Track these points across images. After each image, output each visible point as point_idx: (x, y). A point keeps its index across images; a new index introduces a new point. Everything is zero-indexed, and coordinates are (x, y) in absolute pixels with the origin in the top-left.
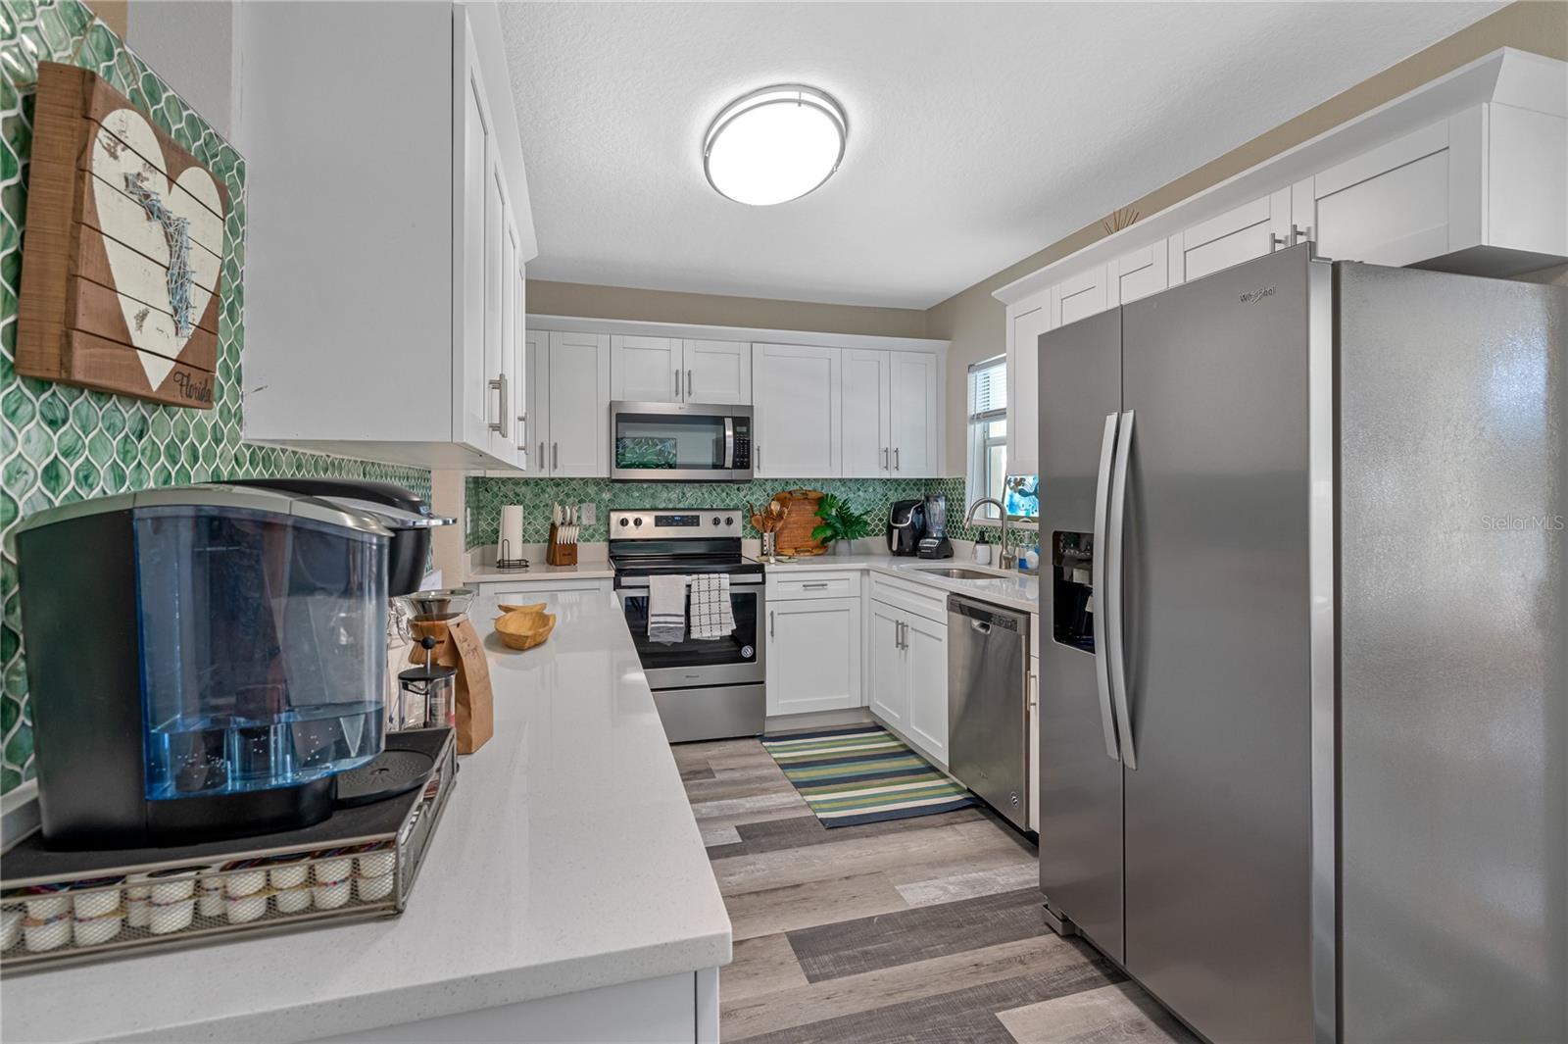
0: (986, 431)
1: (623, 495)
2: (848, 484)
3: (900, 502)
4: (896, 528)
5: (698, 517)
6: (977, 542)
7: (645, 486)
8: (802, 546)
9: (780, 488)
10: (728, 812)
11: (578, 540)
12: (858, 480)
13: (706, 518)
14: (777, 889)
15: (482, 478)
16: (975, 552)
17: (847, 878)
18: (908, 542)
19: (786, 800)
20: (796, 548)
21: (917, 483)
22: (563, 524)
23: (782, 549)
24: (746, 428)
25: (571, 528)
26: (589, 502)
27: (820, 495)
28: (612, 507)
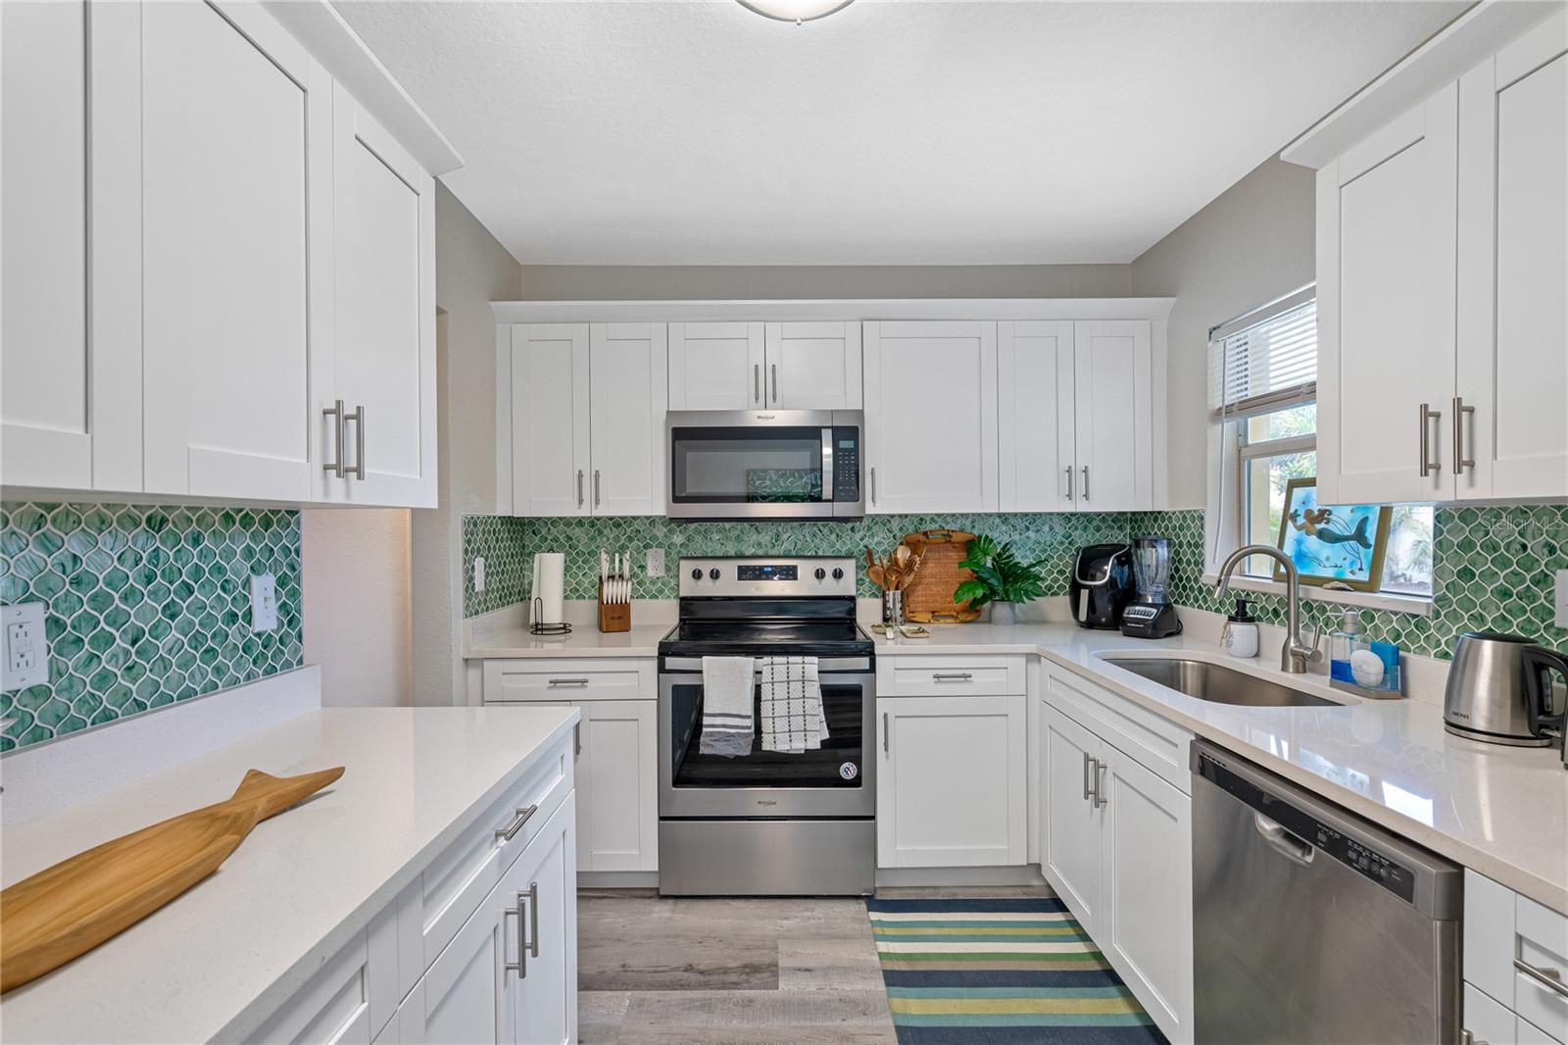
0: (1242, 434)
1: (699, 538)
2: (1012, 521)
3: (1092, 547)
4: (1085, 587)
5: (795, 567)
6: (1232, 619)
7: (727, 525)
8: (945, 609)
9: (911, 529)
11: (632, 597)
12: (1026, 515)
13: (805, 568)
15: (509, 517)
16: (1227, 635)
18: (1105, 608)
20: (933, 612)
21: (1119, 519)
22: (613, 577)
23: (913, 612)
24: (852, 442)
25: (620, 583)
26: (657, 546)
27: (970, 537)
28: (684, 553)
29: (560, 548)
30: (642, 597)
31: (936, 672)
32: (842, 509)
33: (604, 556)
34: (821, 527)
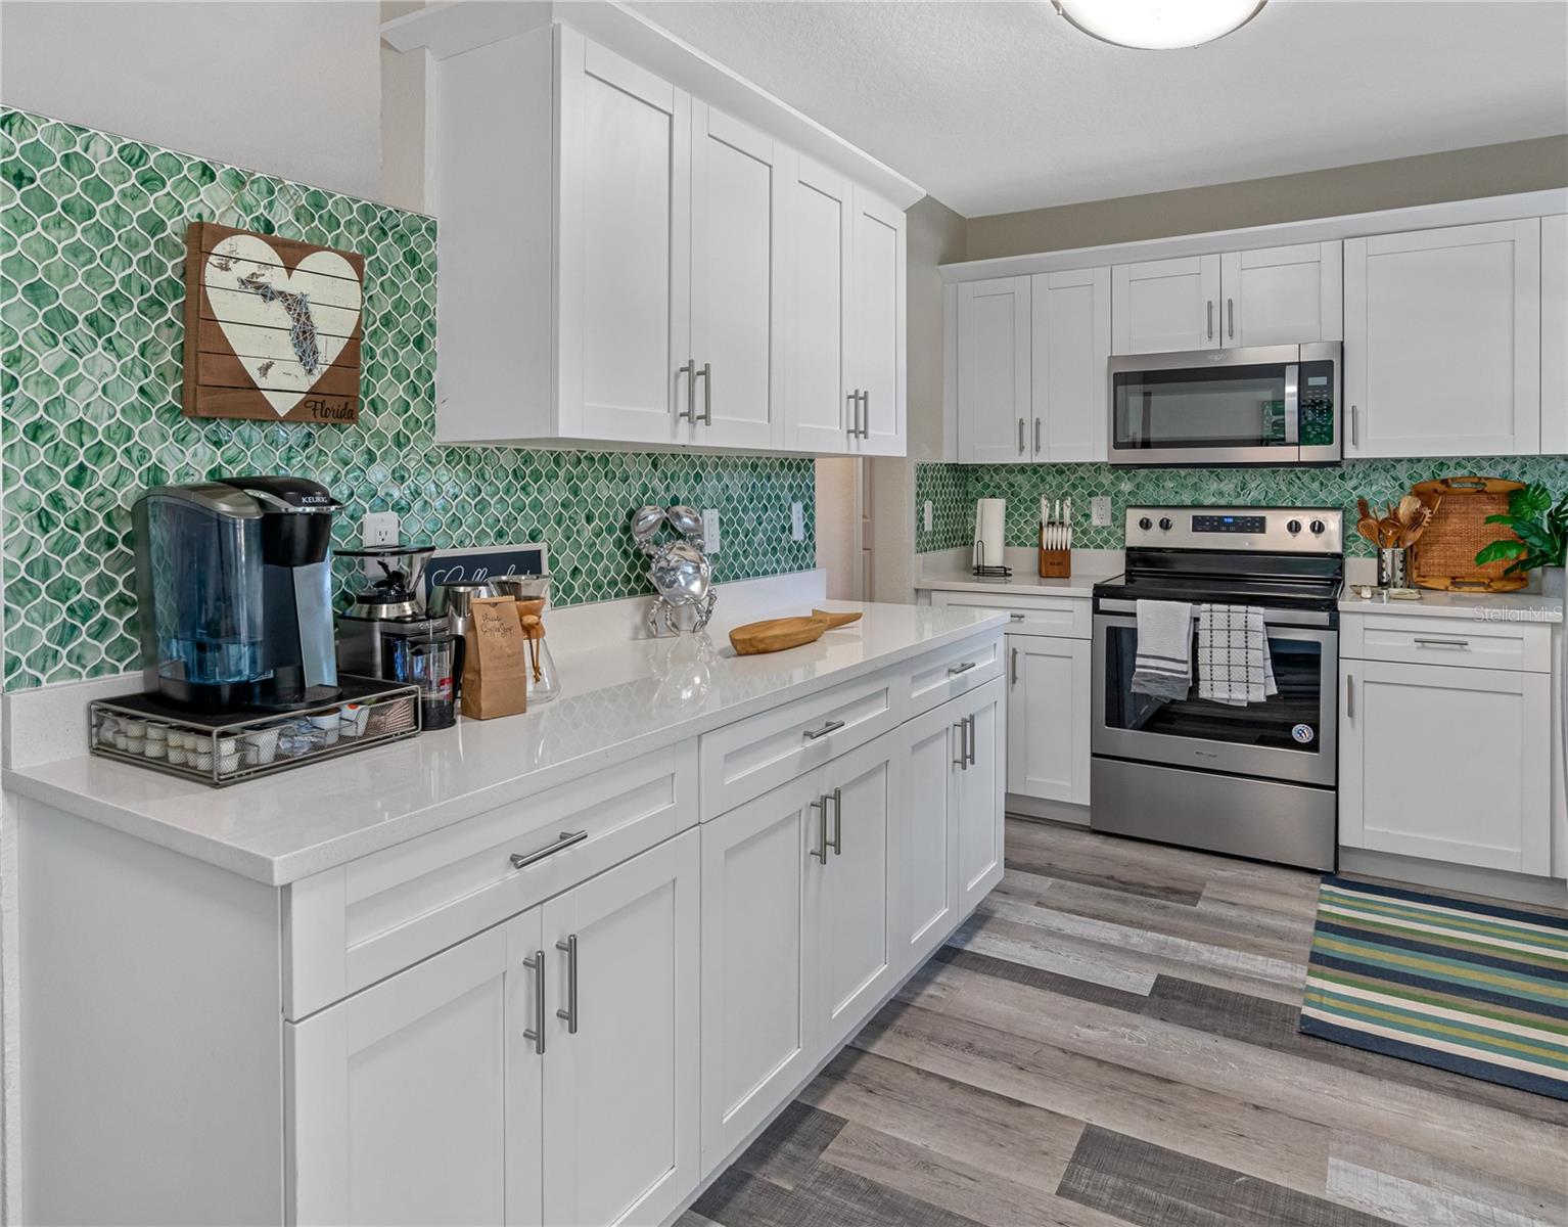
1: (1150, 487)
5: (1263, 519)
7: (1183, 472)
8: (1473, 575)
9: (1426, 475)
10: (1165, 954)
11: (1073, 545)
13: (1277, 522)
14: (1132, 1071)
15: (954, 464)
17: (1256, 1107)
19: (1276, 971)
20: (1454, 578)
22: (1053, 524)
23: (1424, 577)
24: (1325, 378)
25: (1060, 530)
26: (1103, 494)
27: (1514, 486)
28: (1133, 501)
29: (1003, 494)
30: (1086, 546)
31: (1419, 636)
32: (1310, 453)
33: (1044, 502)
34: (1300, 474)
